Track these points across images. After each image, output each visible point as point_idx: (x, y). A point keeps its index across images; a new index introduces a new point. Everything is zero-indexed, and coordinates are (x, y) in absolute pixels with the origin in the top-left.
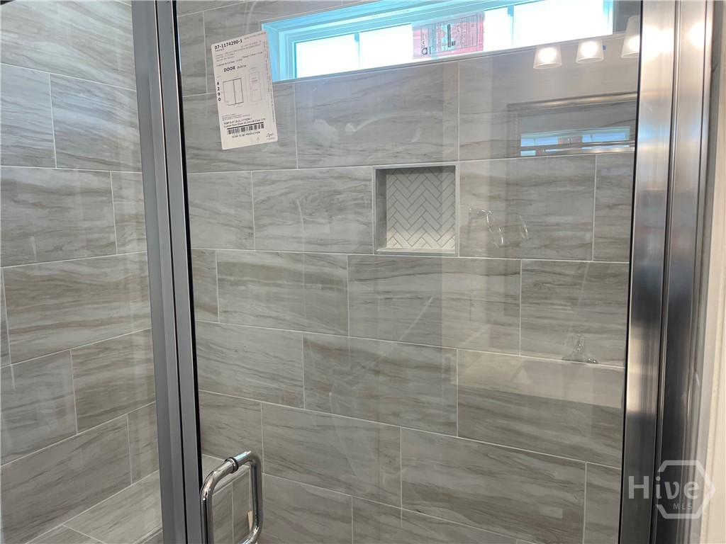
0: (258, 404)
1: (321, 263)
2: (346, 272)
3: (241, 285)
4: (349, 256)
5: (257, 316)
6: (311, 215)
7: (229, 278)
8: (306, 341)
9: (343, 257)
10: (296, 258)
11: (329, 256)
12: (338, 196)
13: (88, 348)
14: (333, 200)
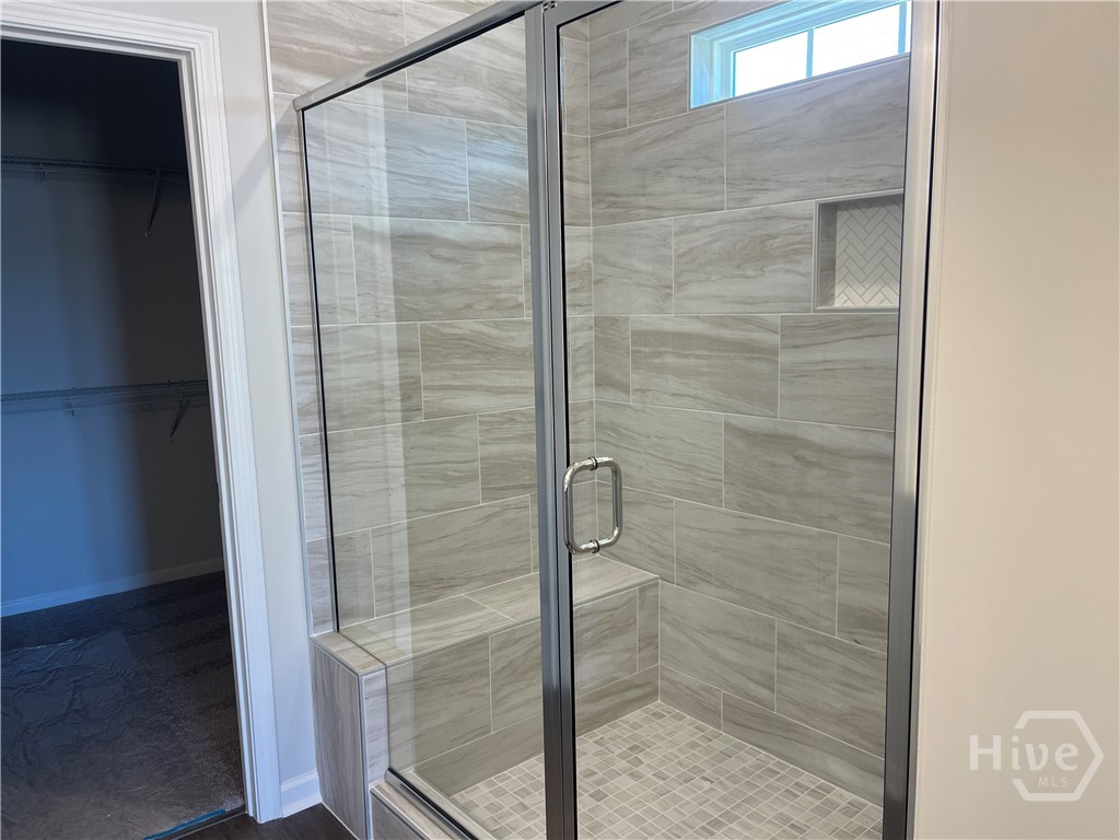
0: (672, 501)
1: (749, 327)
2: (778, 338)
3: (656, 357)
4: (782, 317)
5: (673, 395)
6: (739, 267)
7: (643, 349)
8: (727, 425)
9: (775, 318)
10: (719, 322)
11: (759, 318)
12: (771, 242)
13: (494, 416)
14: (765, 247)
